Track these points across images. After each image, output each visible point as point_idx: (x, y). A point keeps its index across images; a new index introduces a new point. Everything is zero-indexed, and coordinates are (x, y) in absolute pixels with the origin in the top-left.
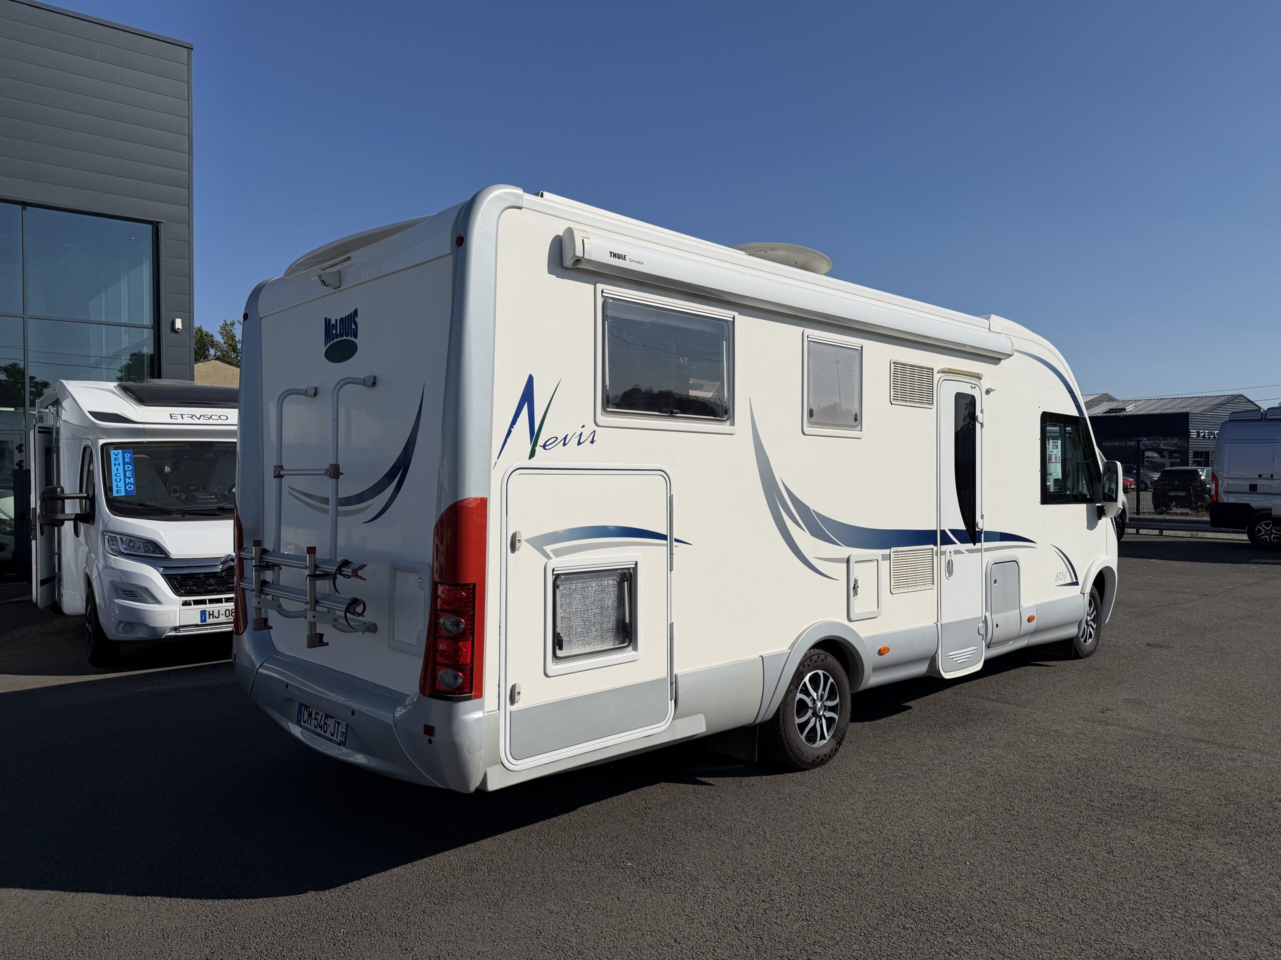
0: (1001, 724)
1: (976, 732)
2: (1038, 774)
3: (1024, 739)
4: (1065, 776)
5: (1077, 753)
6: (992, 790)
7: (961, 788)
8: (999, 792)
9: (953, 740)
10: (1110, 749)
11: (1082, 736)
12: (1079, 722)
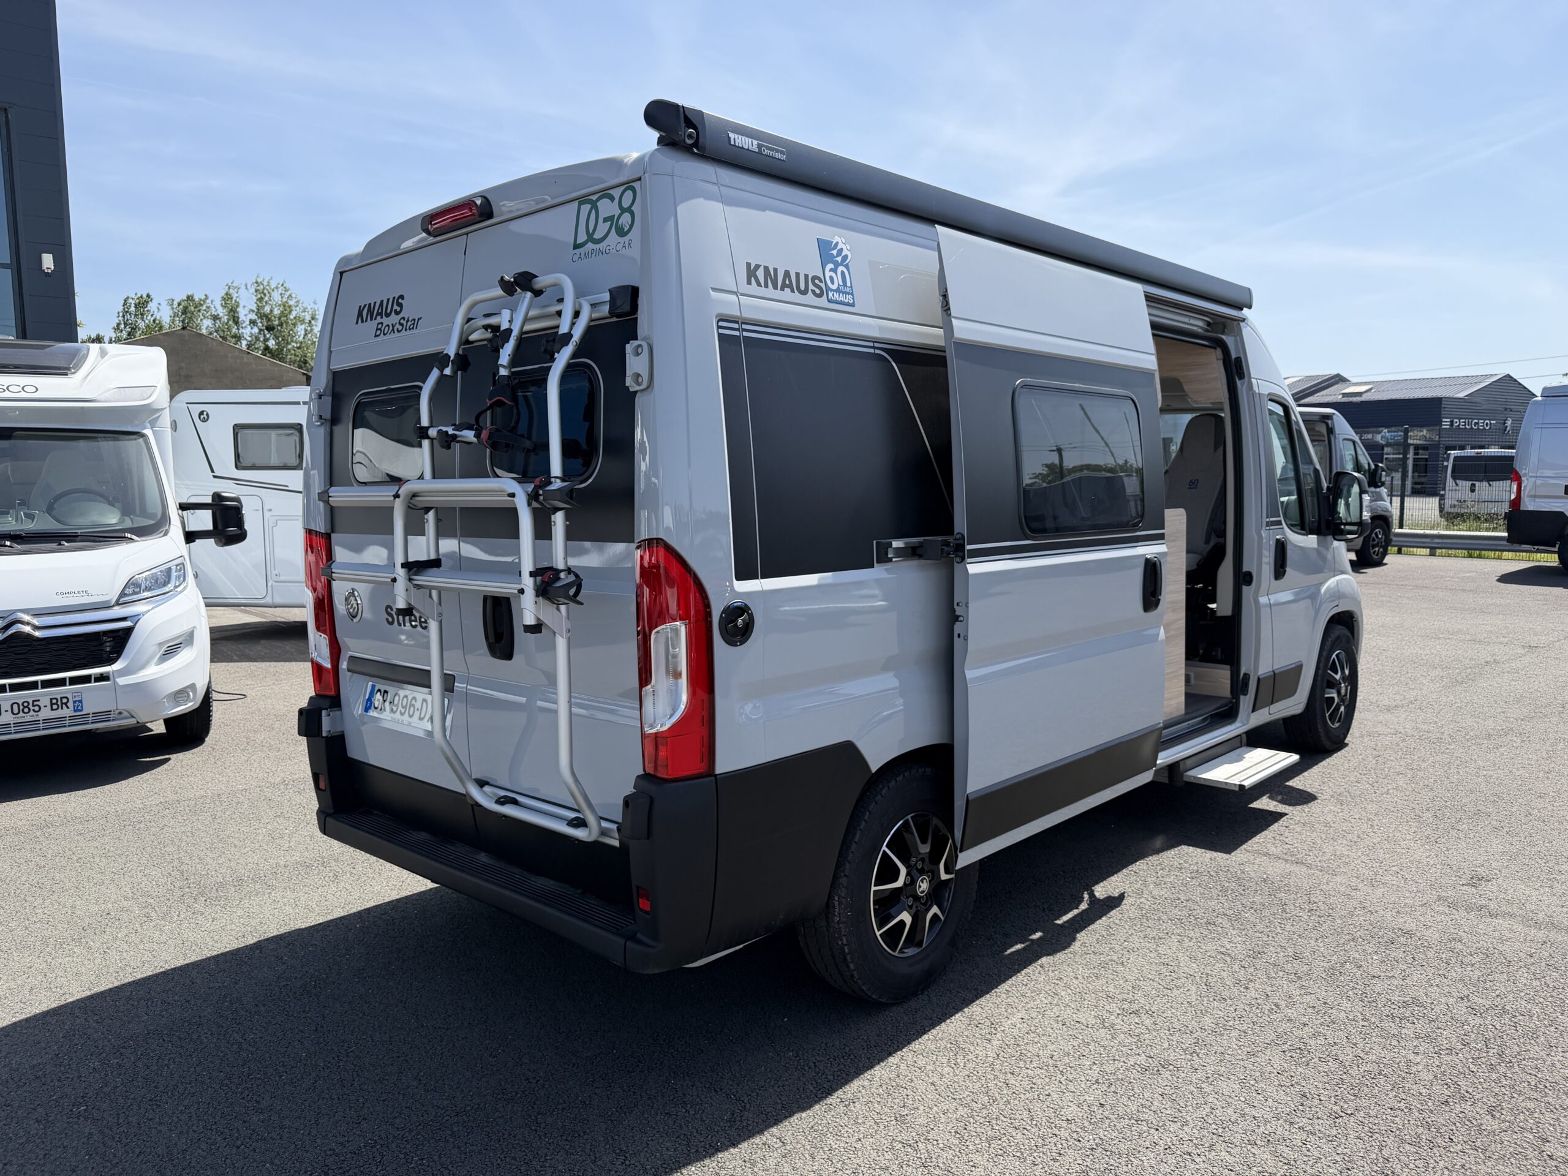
0: (1306, 917)
1: (1265, 939)
2: (1411, 1057)
3: (1357, 956)
4: (1464, 1061)
5: (1466, 994)
6: (1336, 1108)
7: (1270, 1102)
8: (1349, 1112)
9: (1228, 959)
10: (1523, 980)
11: (1459, 946)
12: (1441, 909)
